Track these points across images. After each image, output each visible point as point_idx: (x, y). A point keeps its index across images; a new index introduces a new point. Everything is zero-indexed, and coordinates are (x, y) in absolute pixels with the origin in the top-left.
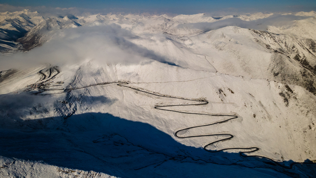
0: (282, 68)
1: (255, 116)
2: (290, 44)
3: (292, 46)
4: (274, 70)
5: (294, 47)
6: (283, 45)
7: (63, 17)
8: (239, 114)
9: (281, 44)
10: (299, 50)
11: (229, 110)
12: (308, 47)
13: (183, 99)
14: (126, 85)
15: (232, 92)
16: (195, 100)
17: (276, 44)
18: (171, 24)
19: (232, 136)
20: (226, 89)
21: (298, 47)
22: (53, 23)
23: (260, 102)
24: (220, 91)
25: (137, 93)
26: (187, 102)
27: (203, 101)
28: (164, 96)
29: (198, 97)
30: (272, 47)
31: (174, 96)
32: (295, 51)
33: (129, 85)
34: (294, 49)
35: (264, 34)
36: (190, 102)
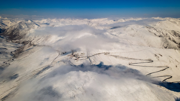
0: (168, 45)
1: (176, 66)
2: (165, 33)
3: (166, 34)
4: (164, 45)
5: (167, 34)
6: (161, 33)
7: (27, 21)
8: (169, 66)
9: (160, 33)
10: (170, 36)
11: (163, 64)
12: (173, 34)
13: (141, 60)
14: (109, 54)
15: (161, 56)
16: (146, 60)
17: (158, 33)
18: (91, 24)
19: (171, 77)
20: (158, 54)
21: (168, 34)
22: (23, 24)
23: (176, 60)
24: (156, 55)
25: (116, 58)
26: (143, 61)
27: (150, 60)
28: (131, 59)
29: (147, 59)
30: (157, 34)
31: (136, 58)
32: (168, 36)
33: (110, 54)
34: (167, 35)
35: (151, 28)
36: (145, 61)
